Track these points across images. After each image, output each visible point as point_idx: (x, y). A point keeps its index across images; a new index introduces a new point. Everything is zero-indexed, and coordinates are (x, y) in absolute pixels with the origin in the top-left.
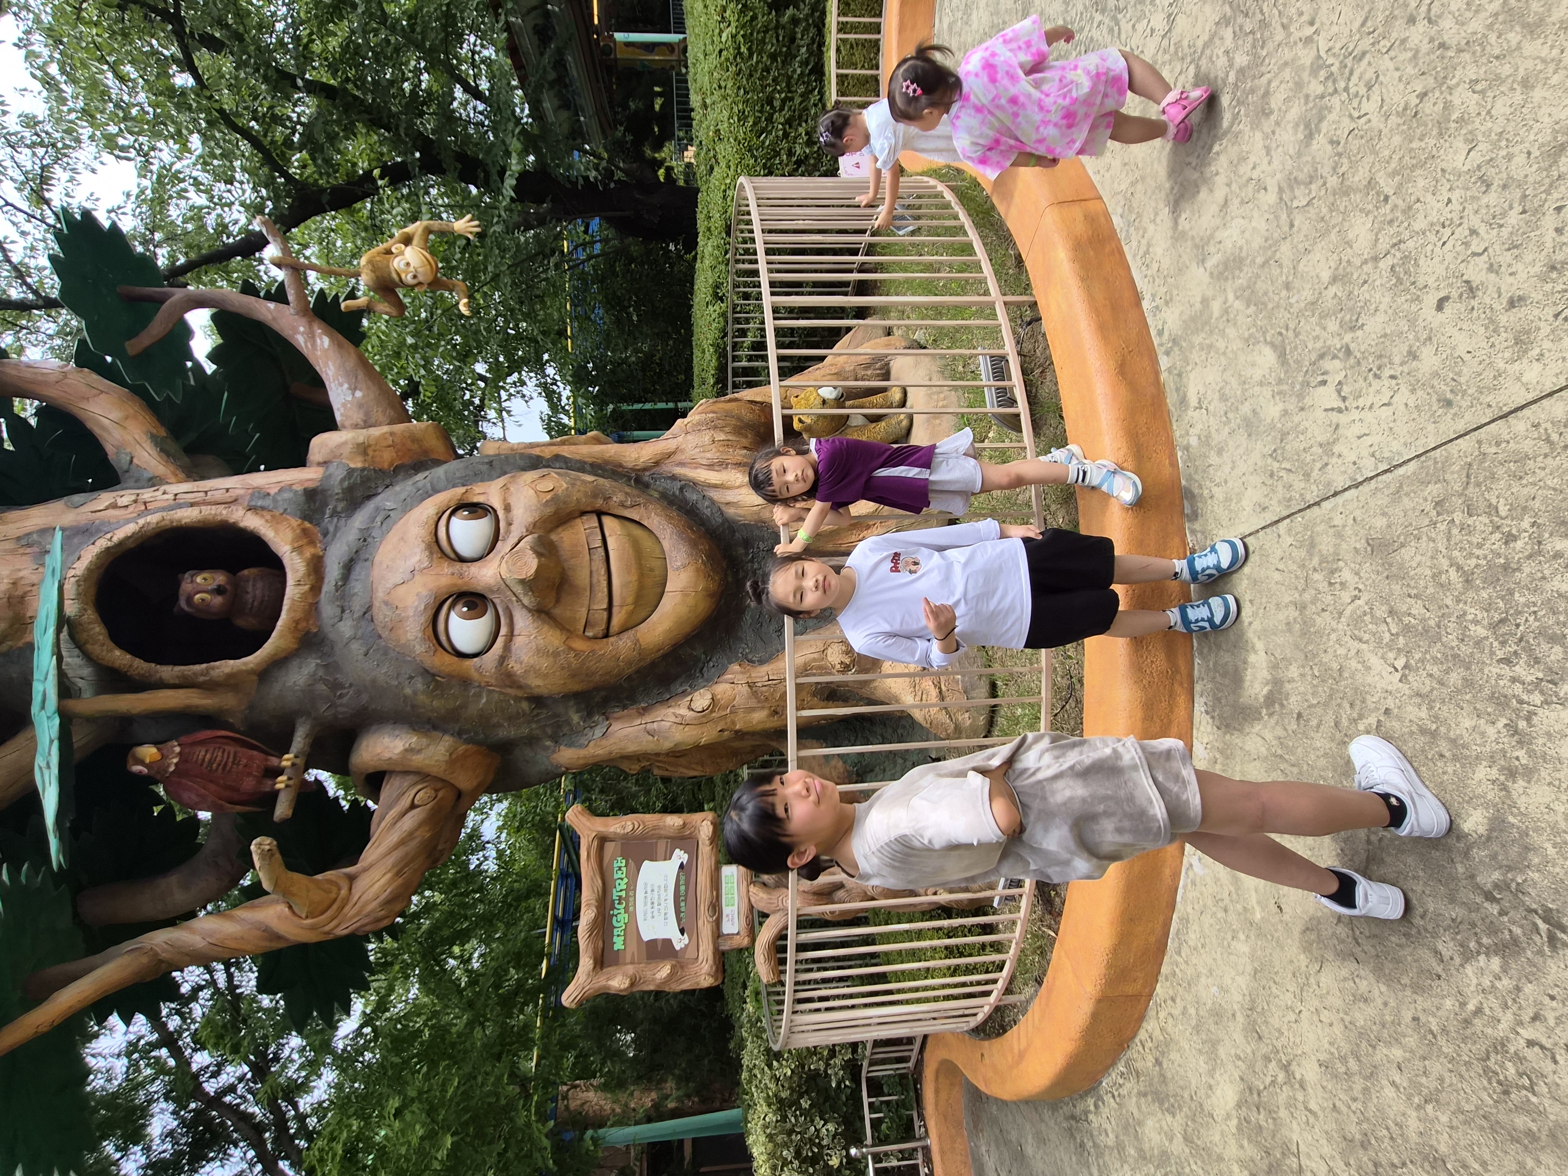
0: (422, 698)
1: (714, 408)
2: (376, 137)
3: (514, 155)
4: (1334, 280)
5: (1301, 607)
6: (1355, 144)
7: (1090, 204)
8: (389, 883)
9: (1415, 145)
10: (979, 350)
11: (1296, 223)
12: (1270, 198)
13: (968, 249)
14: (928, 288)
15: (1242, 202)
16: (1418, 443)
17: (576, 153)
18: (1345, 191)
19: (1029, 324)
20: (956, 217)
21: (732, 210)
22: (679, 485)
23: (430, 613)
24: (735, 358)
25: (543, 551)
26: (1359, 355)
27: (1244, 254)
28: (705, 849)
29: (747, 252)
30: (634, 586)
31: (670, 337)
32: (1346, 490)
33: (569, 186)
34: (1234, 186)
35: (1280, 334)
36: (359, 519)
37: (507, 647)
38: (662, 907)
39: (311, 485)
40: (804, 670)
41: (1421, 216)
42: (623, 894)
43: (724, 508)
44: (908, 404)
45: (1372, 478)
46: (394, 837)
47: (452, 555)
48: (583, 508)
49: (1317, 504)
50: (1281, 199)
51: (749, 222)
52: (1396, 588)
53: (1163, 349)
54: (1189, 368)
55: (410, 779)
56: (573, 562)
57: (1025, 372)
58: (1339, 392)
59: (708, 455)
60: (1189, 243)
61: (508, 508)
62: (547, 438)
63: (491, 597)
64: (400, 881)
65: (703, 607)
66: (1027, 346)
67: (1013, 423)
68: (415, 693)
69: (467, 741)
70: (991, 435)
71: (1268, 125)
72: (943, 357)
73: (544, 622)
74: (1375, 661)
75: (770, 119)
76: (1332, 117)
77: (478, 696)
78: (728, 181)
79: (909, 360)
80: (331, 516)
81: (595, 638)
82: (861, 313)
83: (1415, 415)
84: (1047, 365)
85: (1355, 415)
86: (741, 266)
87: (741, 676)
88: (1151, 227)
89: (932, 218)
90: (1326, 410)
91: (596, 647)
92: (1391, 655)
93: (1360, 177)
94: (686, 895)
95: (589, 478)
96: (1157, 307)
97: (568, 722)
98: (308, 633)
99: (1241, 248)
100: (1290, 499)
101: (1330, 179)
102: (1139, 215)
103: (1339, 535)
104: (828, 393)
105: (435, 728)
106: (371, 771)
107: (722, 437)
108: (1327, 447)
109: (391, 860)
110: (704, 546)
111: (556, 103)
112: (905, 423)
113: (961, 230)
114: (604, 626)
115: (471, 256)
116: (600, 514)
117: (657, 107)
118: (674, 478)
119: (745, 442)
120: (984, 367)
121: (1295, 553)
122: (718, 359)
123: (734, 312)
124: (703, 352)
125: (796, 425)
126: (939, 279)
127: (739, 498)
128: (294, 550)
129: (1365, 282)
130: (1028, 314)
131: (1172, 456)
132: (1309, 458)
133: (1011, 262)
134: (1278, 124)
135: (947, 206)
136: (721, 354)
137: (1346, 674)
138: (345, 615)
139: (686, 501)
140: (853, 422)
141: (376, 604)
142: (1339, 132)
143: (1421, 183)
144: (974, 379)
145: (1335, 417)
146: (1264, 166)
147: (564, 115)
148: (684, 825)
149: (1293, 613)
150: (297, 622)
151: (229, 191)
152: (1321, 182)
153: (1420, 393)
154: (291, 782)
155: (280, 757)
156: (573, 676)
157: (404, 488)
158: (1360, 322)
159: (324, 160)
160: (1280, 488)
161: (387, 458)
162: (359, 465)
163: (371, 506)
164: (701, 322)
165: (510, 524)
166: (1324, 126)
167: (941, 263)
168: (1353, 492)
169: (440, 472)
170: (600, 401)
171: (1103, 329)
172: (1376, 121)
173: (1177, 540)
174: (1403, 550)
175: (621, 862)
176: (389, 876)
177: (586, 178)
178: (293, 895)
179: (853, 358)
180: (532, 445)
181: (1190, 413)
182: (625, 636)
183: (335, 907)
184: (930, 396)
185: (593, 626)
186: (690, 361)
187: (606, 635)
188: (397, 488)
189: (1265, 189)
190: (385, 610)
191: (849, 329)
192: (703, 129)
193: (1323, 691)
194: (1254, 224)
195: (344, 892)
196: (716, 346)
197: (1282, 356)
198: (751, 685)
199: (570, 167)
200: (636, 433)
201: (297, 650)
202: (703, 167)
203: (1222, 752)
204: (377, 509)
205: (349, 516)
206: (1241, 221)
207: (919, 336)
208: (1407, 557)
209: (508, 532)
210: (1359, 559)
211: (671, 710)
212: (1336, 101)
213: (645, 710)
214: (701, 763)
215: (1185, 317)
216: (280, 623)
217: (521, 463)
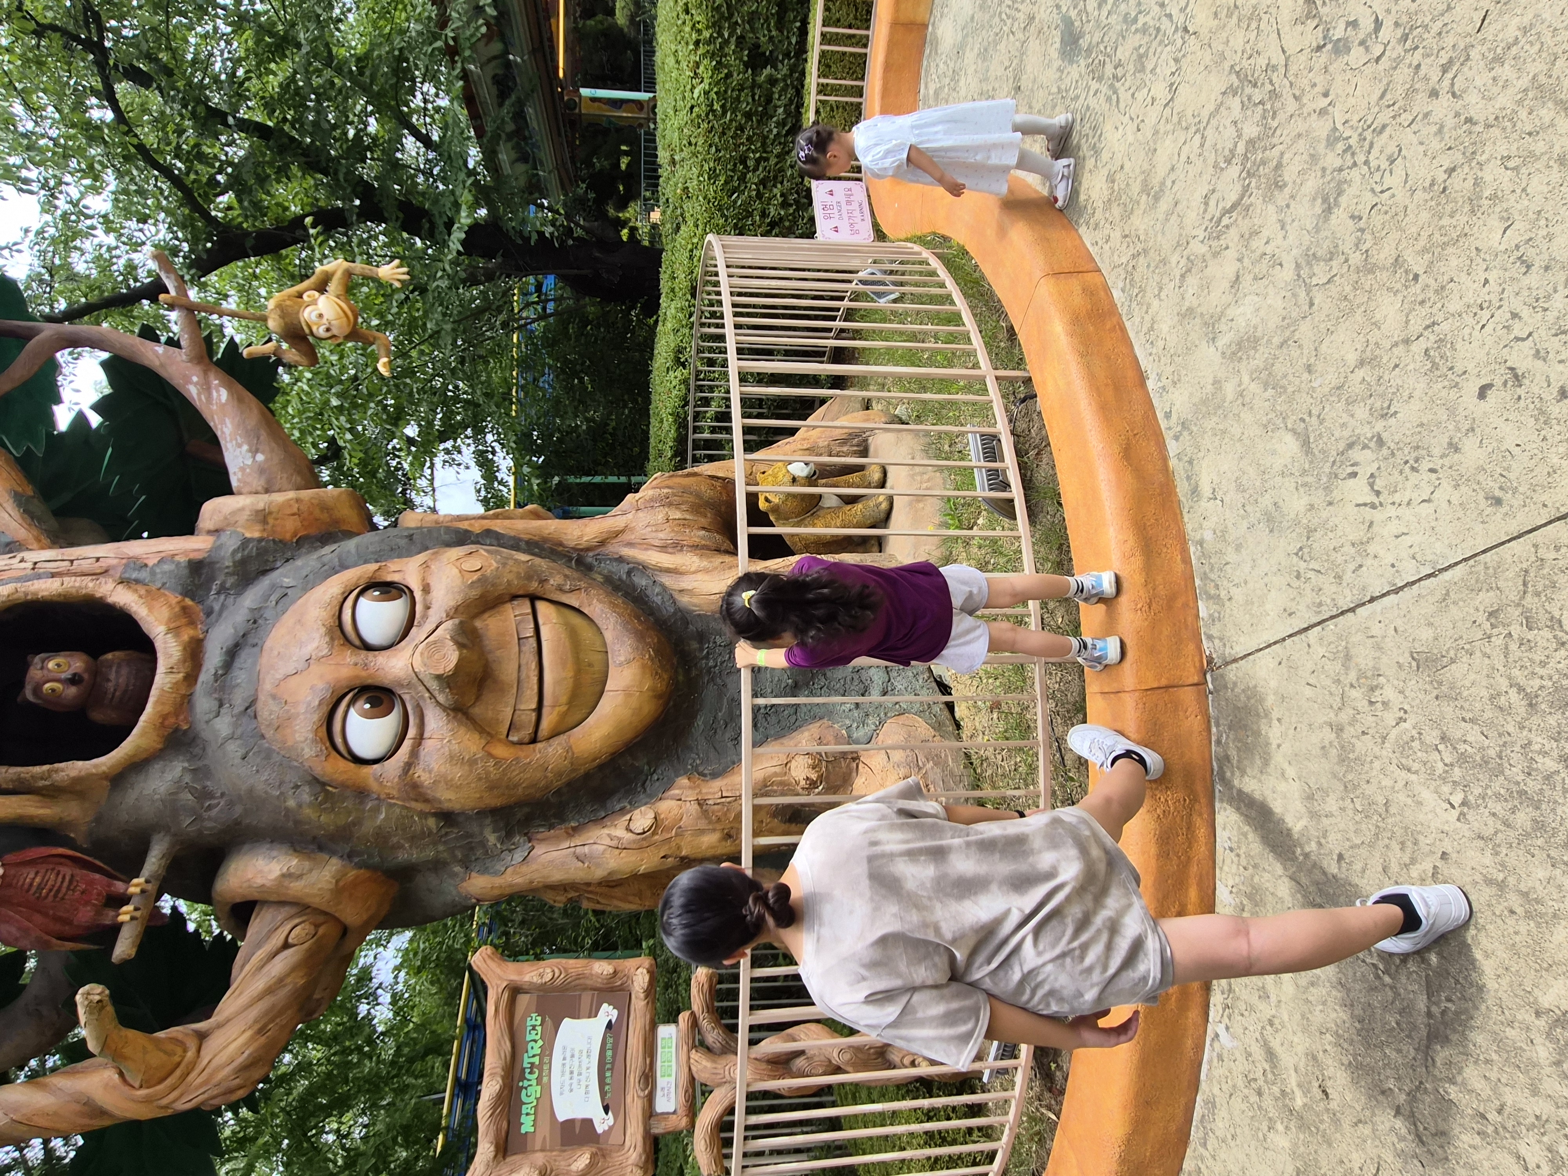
0: (308, 812)
1: (670, 482)
2: (312, 182)
3: (464, 207)
4: (1361, 363)
5: (1339, 729)
6: (1377, 220)
7: (1089, 276)
8: (247, 1044)
9: (1445, 221)
10: (968, 428)
11: (1316, 302)
12: (1287, 274)
13: (955, 319)
14: (911, 358)
15: (1255, 278)
16: (1464, 545)
17: (532, 208)
18: (1369, 268)
19: (1023, 401)
20: (942, 285)
21: (699, 271)
22: (626, 567)
23: (326, 709)
24: (696, 430)
25: (464, 641)
26: (1392, 446)
27: (1259, 334)
28: (639, 1004)
29: (713, 315)
30: (569, 683)
31: (625, 406)
32: (1384, 595)
33: (520, 242)
34: (1246, 260)
35: (1303, 420)
36: (251, 598)
37: (414, 753)
38: (583, 1077)
39: (198, 556)
40: (762, 789)
41: (1455, 296)
42: (536, 1060)
43: (676, 596)
44: (888, 484)
45: (1413, 583)
46: (260, 984)
47: (357, 642)
48: (514, 591)
49: (1352, 610)
50: (1299, 276)
51: (717, 284)
52: (1448, 710)
53: (1171, 433)
54: (1201, 455)
55: (286, 911)
56: (498, 653)
57: (1019, 453)
58: (1372, 485)
59: (661, 535)
60: (1198, 320)
61: (426, 589)
62: (480, 510)
63: (400, 692)
64: (262, 1040)
65: (649, 709)
66: (1021, 425)
67: (1007, 508)
68: (300, 806)
69: (359, 866)
70: (980, 521)
71: (1281, 198)
72: (927, 433)
73: (460, 723)
74: (1427, 795)
75: (742, 179)
76: (1351, 191)
77: (376, 810)
78: (695, 240)
79: (890, 436)
80: (218, 593)
81: (520, 743)
82: (838, 382)
83: (1460, 514)
84: (1044, 445)
85: (1391, 511)
86: (706, 330)
87: (690, 792)
88: (1156, 303)
89: (917, 285)
90: (1358, 505)
91: (521, 754)
92: (1446, 789)
93: (1384, 254)
94: (613, 1063)
95: (524, 557)
96: (1164, 388)
97: (483, 844)
98: (177, 730)
99: (1255, 327)
100: (1320, 604)
101: (1352, 256)
102: (1142, 290)
103: (1379, 647)
104: (799, 470)
105: (321, 848)
106: (238, 900)
107: (678, 515)
108: (1360, 545)
109: (254, 1013)
110: (652, 638)
111: (514, 155)
112: (884, 506)
113: (948, 299)
114: (531, 730)
115: (409, 312)
116: (533, 598)
117: (623, 167)
118: (621, 560)
119: (703, 521)
120: (974, 447)
121: (1329, 666)
122: (678, 429)
123: (697, 380)
124: (662, 421)
125: (762, 505)
126: (923, 350)
127: (695, 584)
128: (169, 631)
129: (1396, 366)
130: (1022, 391)
131: (1185, 551)
132: (1340, 559)
133: (1003, 335)
134: (1292, 197)
135: (933, 273)
136: (681, 424)
137: (1392, 810)
138: (223, 711)
139: (634, 587)
140: (827, 503)
141: (262, 697)
142: (1360, 207)
143: (1454, 262)
144: (962, 459)
145: (1367, 511)
146: (1279, 241)
147: (521, 168)
148: (615, 972)
149: (1329, 735)
150: (165, 717)
151: (141, 230)
152: (1342, 258)
153: (1464, 489)
154: (138, 914)
155: (128, 881)
156: (492, 787)
157: (307, 562)
158: (1392, 410)
159: (251, 201)
160: (1308, 591)
161: (289, 527)
162: (257, 535)
163: (265, 582)
164: (660, 389)
165: (428, 608)
166: (1343, 200)
167: (925, 333)
168: (1392, 597)
169: (351, 545)
170: (544, 472)
171: (1104, 410)
172: (1402, 197)
173: (1192, 646)
174: (1454, 666)
175: (535, 1020)
176: (248, 1034)
177: (541, 234)
178: (125, 1058)
179: (828, 432)
180: (460, 518)
181: (1203, 503)
182: (556, 741)
183: (178, 1073)
184: (912, 476)
185: (518, 730)
186: (647, 432)
187: (534, 740)
188: (299, 563)
189: (1281, 265)
190: (273, 706)
191: (823, 401)
192: (670, 188)
193: (1368, 829)
194: (1269, 302)
195: (190, 1054)
196: (676, 415)
197: (1306, 444)
198: (701, 803)
199: (524, 222)
200: (583, 509)
201: (161, 750)
202: (668, 226)
203: (1250, 897)
204: (273, 587)
205: (239, 594)
206: (1256, 298)
207: (900, 411)
208: (1458, 675)
209: (425, 617)
210: (1403, 675)
211: (606, 831)
212: (1355, 174)
213: (576, 831)
214: (640, 895)
215: (1196, 400)
216: (143, 718)
217: (446, 537)
